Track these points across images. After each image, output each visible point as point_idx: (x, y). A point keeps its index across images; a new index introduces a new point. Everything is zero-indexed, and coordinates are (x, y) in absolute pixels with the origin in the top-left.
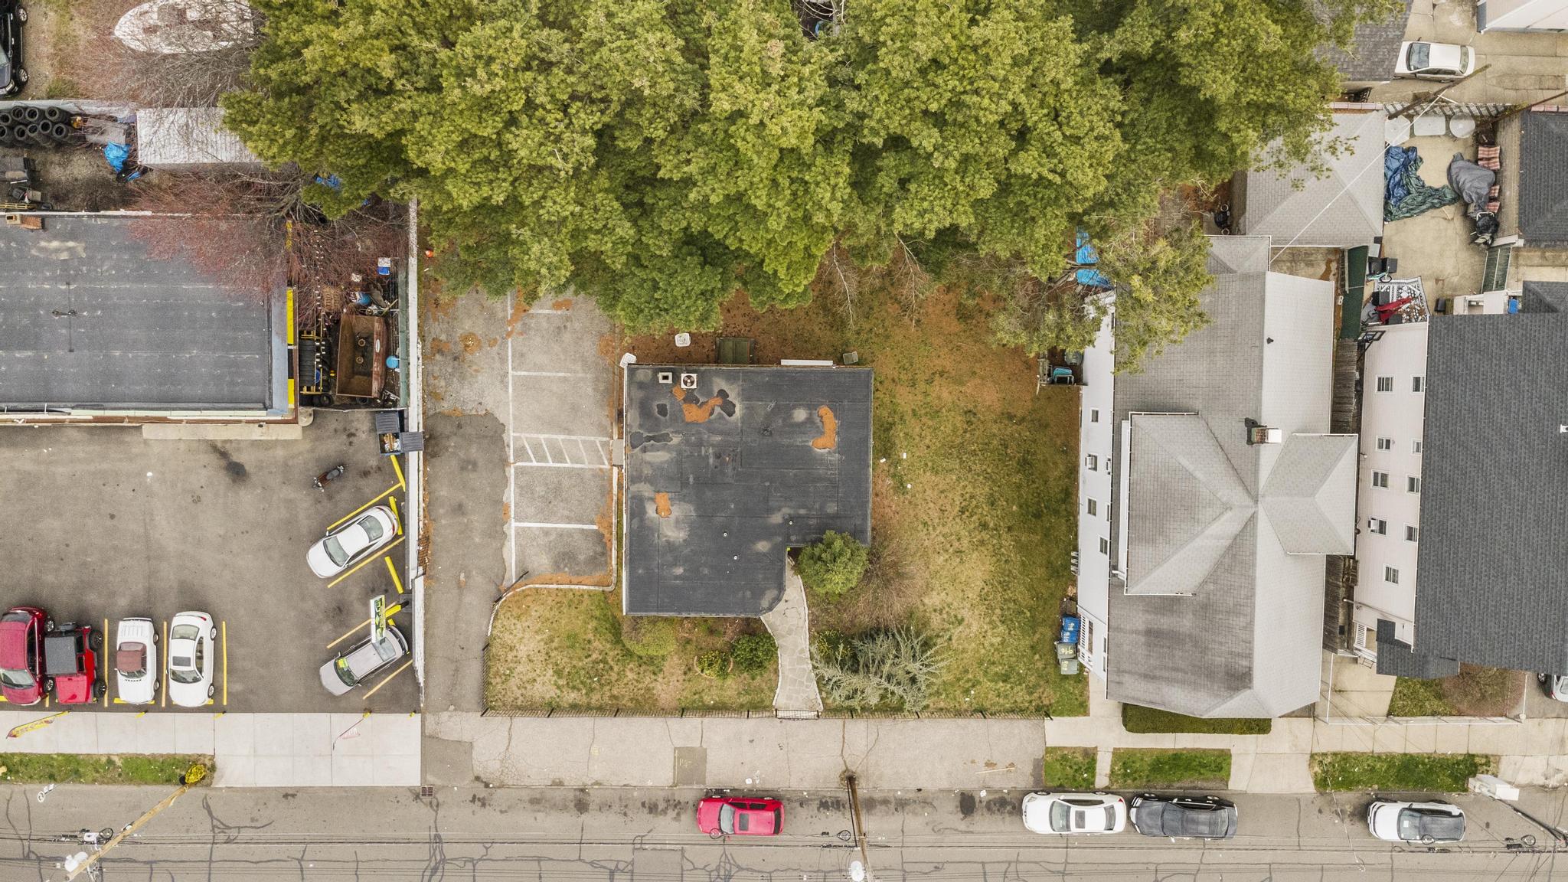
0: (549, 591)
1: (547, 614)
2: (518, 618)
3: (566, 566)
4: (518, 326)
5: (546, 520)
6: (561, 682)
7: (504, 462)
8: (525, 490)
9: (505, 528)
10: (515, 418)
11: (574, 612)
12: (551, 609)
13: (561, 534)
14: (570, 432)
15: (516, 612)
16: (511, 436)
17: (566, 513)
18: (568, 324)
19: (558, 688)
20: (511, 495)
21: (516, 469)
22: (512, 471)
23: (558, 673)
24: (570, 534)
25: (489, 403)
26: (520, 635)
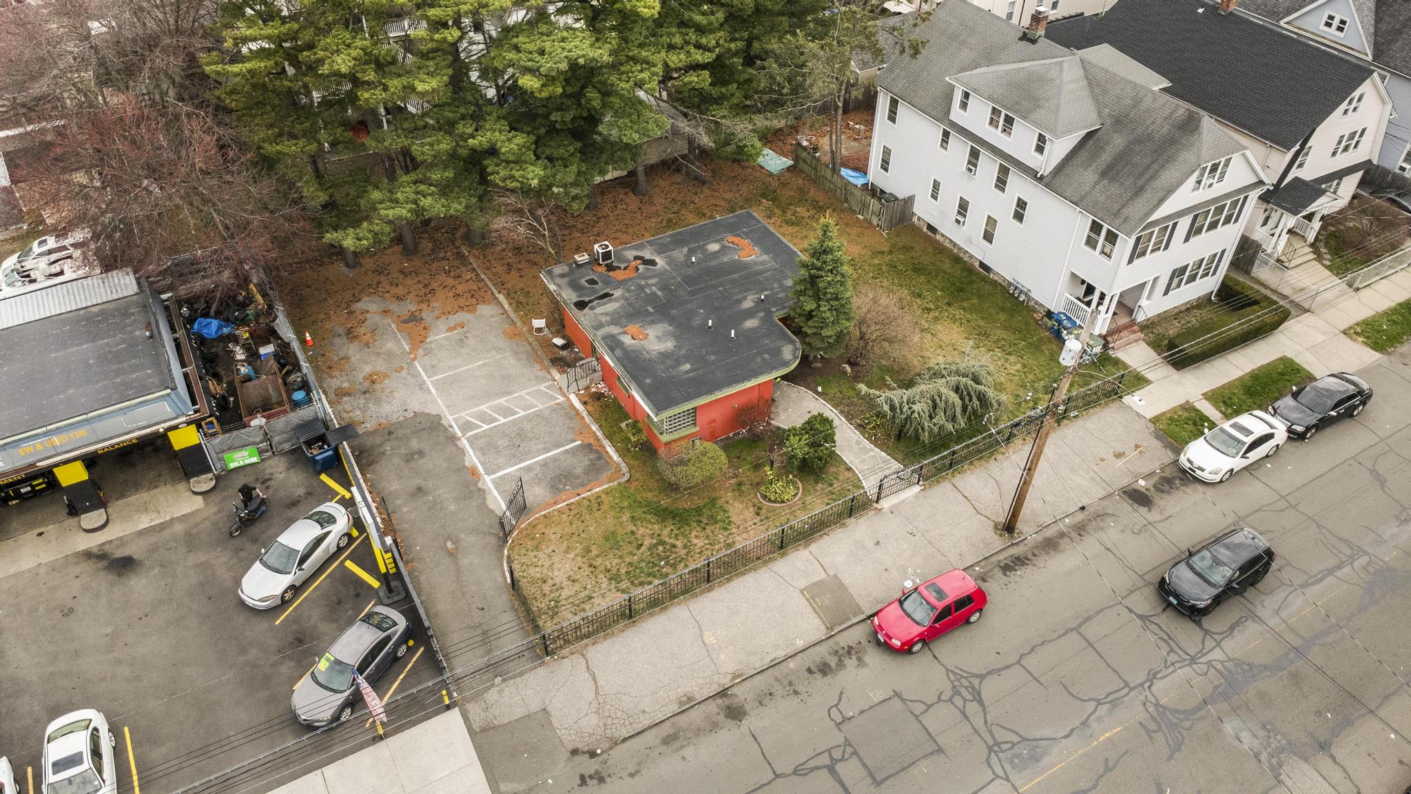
0: (559, 511)
1: (568, 530)
2: (537, 548)
3: (565, 485)
4: (421, 352)
5: (522, 461)
6: (624, 585)
7: (453, 439)
8: (482, 451)
9: (480, 485)
10: (447, 407)
11: (597, 514)
12: (571, 524)
13: (544, 464)
14: (510, 393)
15: (530, 544)
16: (450, 419)
17: (540, 447)
18: (468, 335)
19: (623, 591)
20: (472, 458)
21: (468, 439)
22: (465, 441)
23: (615, 578)
24: (555, 459)
25: (415, 405)
26: (547, 564)
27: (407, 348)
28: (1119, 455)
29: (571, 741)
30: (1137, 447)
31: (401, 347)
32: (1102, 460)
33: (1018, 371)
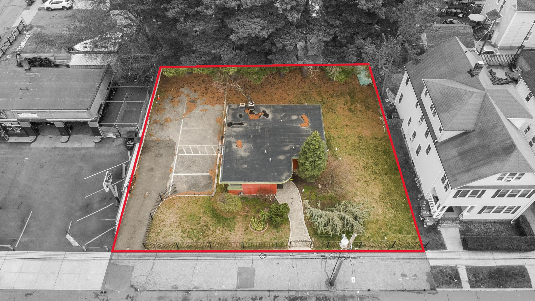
0: (184, 197)
1: (182, 206)
2: (169, 208)
3: (194, 188)
4: (187, 116)
5: (188, 172)
6: (184, 235)
7: (174, 154)
8: (180, 163)
9: (170, 176)
10: (181, 141)
11: (195, 205)
12: (185, 204)
13: (193, 177)
14: (201, 144)
15: (168, 205)
16: (178, 147)
17: (197, 170)
18: (206, 115)
19: (183, 238)
20: (174, 165)
21: (178, 156)
22: (176, 157)
23: (184, 232)
24: (197, 177)
25: (171, 137)
26: (168, 215)
27: (184, 112)
28: (403, 275)
29: (134, 282)
30: (415, 275)
31: (183, 112)
32: (394, 274)
33: (390, 217)
